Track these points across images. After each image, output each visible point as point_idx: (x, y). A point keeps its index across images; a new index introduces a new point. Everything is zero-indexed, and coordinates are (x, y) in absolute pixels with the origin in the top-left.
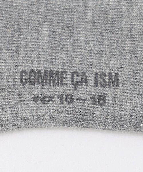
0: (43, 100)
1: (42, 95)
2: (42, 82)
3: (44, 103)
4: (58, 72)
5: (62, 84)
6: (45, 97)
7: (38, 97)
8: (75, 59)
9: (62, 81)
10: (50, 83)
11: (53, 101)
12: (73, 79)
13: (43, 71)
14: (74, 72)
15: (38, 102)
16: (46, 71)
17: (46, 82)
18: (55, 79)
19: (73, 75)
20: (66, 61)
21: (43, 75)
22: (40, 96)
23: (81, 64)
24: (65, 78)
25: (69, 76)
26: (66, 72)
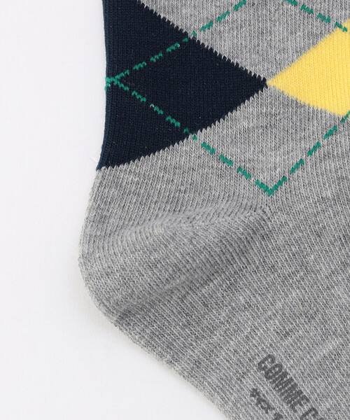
0: (260, 401)
1: (264, 396)
2: (277, 386)
3: (257, 405)
4: (302, 393)
5: (292, 407)
6: (264, 401)
7: (258, 394)
8: (329, 399)
9: (295, 404)
10: (282, 394)
11: (267, 413)
12: (307, 413)
13: (288, 377)
14: (314, 409)
15: (253, 398)
16: (291, 379)
17: (280, 390)
18: (290, 396)
19: (310, 411)
20: (318, 392)
21: (285, 379)
22: (261, 395)
23: (329, 410)
24: (301, 405)
25: (306, 408)
26: (308, 400)
